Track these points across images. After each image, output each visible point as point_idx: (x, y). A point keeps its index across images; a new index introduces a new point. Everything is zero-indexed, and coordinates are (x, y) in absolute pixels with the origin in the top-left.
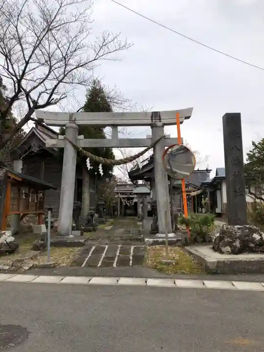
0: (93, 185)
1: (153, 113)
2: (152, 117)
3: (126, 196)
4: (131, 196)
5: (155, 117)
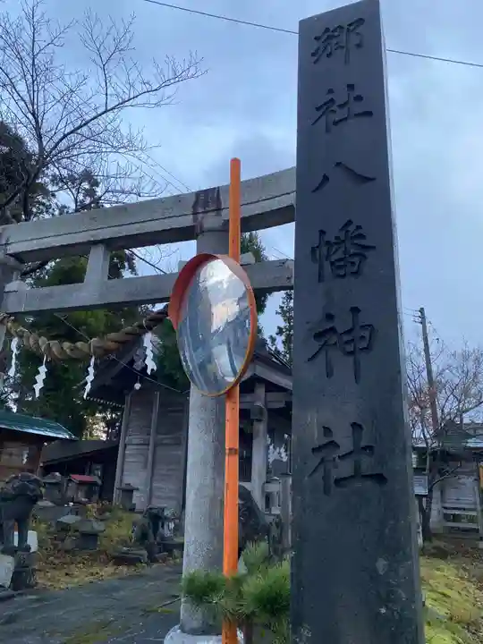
1: (198, 194)
2: (195, 206)
5: (206, 204)
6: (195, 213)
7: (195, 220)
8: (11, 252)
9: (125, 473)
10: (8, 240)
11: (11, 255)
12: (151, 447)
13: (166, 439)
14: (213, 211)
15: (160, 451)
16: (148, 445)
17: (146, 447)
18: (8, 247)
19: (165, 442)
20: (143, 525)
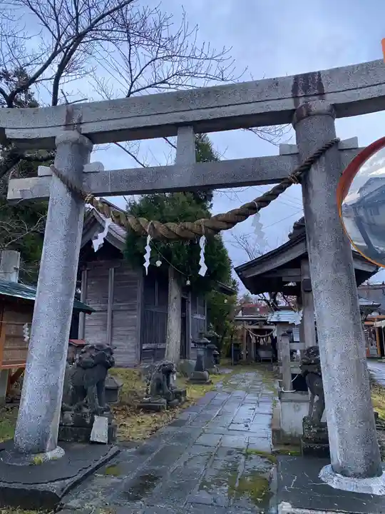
0: (202, 308)
1: (296, 78)
2: (295, 89)
3: (257, 327)
4: (266, 327)
5: (306, 88)
6: (295, 97)
7: (296, 103)
8: (86, 132)
9: (86, 335)
10: (80, 119)
11: (85, 135)
12: (109, 314)
13: (122, 306)
14: (315, 95)
15: (117, 316)
16: (106, 311)
17: (104, 313)
18: (81, 126)
19: (121, 308)
20: (158, 379)
